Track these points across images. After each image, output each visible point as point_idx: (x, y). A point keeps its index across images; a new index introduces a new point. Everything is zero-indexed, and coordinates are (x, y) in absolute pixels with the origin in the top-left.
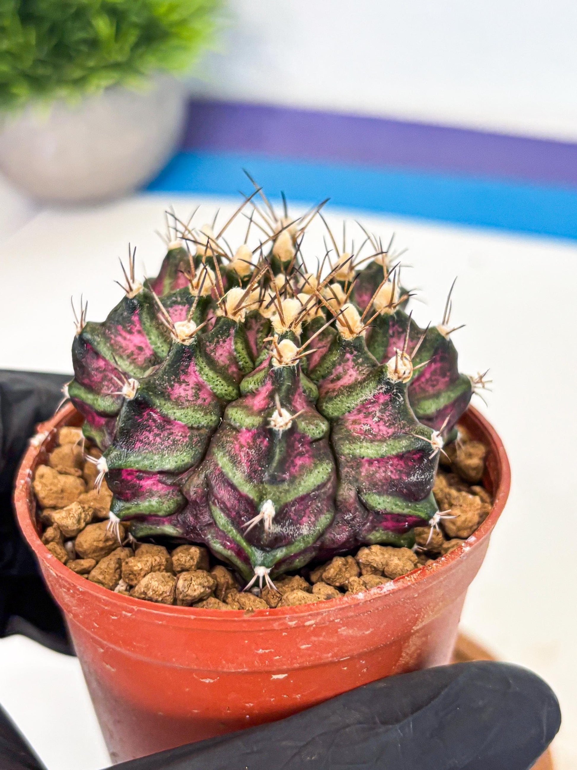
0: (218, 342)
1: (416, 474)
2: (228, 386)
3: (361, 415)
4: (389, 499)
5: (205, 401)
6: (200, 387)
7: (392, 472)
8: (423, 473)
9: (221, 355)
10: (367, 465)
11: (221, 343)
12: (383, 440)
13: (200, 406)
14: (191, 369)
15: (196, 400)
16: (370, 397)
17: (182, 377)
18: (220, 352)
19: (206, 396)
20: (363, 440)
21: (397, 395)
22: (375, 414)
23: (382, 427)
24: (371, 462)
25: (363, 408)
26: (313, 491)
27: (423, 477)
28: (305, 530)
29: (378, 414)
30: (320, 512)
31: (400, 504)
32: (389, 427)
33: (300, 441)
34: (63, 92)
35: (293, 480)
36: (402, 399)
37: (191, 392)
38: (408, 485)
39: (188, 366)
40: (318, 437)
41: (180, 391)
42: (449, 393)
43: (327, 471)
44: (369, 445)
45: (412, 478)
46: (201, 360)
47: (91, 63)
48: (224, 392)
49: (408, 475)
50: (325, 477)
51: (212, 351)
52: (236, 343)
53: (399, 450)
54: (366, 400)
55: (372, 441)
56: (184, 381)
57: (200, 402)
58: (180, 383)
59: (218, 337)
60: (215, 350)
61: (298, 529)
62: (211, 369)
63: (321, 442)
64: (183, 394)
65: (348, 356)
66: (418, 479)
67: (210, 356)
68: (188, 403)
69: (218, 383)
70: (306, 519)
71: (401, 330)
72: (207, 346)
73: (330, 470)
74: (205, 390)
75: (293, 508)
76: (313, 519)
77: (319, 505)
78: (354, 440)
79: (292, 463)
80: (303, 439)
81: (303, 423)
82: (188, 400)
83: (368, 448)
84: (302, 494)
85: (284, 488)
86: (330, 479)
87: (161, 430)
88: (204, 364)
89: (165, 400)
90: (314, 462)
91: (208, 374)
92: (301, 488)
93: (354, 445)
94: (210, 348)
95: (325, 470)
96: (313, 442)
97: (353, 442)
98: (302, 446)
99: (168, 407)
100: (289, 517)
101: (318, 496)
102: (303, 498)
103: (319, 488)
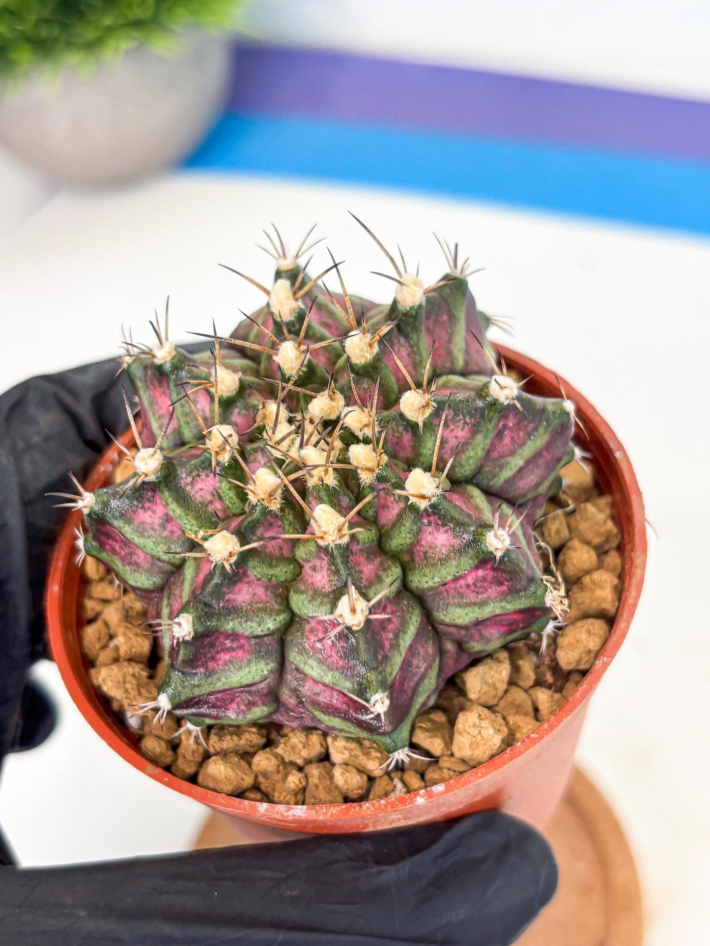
0: (198, 475)
1: (364, 717)
2: (200, 528)
3: (320, 627)
4: (337, 720)
5: (172, 534)
6: (168, 519)
7: (337, 701)
9: (201, 489)
10: (311, 683)
11: (202, 477)
12: (330, 668)
13: (165, 538)
14: (157, 500)
15: (163, 532)
17: (147, 505)
18: (200, 485)
19: (174, 529)
20: (311, 657)
21: (347, 633)
22: (330, 637)
23: (333, 654)
25: (321, 622)
26: (241, 687)
27: (372, 721)
28: (232, 714)
29: (333, 638)
30: (253, 704)
31: (352, 727)
32: (340, 658)
33: (226, 639)
34: (73, 59)
35: (210, 674)
36: (354, 640)
37: (157, 521)
38: (358, 720)
39: (153, 497)
40: (261, 634)
41: (145, 517)
43: (262, 673)
44: (315, 664)
45: (360, 716)
46: (167, 494)
47: (108, 21)
49: (356, 712)
50: (257, 677)
51: (187, 484)
52: (221, 482)
53: (342, 689)
55: (320, 662)
56: (150, 509)
57: (165, 533)
58: (145, 510)
59: (198, 471)
60: (193, 483)
61: (224, 712)
62: (180, 505)
63: (265, 639)
64: (149, 520)
65: (323, 556)
66: (366, 720)
67: (184, 491)
68: (151, 532)
69: (186, 522)
70: (234, 706)
71: (440, 523)
72: (182, 478)
73: (266, 672)
74: (173, 523)
75: (212, 697)
76: (243, 707)
77: (251, 698)
78: (302, 651)
79: (213, 658)
80: (234, 636)
81: (231, 624)
82: (153, 529)
83: (312, 668)
84: (222, 688)
85: (192, 682)
86: (266, 679)
87: (125, 545)
88: (170, 500)
89: (125, 523)
90: (249, 658)
91: (175, 510)
92: (219, 684)
93: (301, 656)
94: (186, 481)
95: (259, 670)
96: (252, 637)
97: (301, 654)
98: (232, 641)
99: (128, 531)
100: (207, 703)
101: (247, 692)
102: (225, 690)
103: (248, 686)
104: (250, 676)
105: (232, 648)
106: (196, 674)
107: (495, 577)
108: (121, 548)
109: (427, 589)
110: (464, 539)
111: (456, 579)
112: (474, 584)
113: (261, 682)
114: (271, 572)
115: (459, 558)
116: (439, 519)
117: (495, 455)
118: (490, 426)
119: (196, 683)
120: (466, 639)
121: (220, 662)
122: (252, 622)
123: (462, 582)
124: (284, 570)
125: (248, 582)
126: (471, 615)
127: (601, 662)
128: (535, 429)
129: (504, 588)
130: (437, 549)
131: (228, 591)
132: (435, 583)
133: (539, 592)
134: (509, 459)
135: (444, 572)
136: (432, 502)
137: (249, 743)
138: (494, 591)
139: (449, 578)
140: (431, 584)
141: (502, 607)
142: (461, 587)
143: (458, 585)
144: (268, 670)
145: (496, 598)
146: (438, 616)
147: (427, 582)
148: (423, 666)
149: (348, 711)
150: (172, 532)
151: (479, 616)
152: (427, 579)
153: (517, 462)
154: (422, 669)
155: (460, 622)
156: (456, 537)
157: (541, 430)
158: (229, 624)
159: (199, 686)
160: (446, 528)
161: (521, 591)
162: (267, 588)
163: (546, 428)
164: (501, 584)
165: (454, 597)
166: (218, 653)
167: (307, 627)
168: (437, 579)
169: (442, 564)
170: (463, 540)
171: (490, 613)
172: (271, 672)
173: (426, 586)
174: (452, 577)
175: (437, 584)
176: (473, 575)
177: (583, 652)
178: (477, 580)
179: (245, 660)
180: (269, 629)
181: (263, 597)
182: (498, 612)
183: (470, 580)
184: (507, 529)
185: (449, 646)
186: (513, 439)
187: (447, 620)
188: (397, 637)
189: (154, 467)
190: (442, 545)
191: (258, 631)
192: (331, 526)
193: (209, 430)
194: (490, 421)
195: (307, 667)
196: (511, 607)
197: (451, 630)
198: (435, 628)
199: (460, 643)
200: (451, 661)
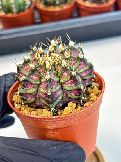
7: (44, 96)
23: (45, 87)
24: (42, 92)
25: (44, 82)
28: (29, 100)
31: (46, 103)
35: (26, 90)
36: (48, 83)
38: (47, 100)
53: (45, 92)
55: (43, 89)
70: (29, 98)
76: (31, 98)
80: (31, 83)
81: (31, 80)
90: (33, 88)
92: (27, 92)
95: (34, 90)
97: (40, 88)
100: (25, 96)
101: (32, 95)
102: (28, 94)
103: (32, 93)
104: (32, 91)
105: (31, 86)
106: (24, 89)
107: (73, 81)
113: (34, 93)
115: (68, 77)
116: (66, 70)
117: (79, 68)
118: (79, 62)
121: (28, 88)
122: (34, 82)
123: (68, 82)
124: (41, 75)
125: (35, 75)
128: (86, 66)
131: (32, 75)
132: (64, 81)
133: (80, 86)
135: (65, 79)
136: (65, 66)
139: (66, 81)
145: (73, 86)
146: (64, 88)
148: (59, 94)
149: (45, 98)
151: (70, 89)
153: (82, 70)
155: (67, 89)
157: (87, 66)
159: (24, 91)
160: (67, 72)
161: (77, 85)
164: (74, 83)
166: (28, 86)
167: (42, 84)
170: (69, 74)
172: (36, 91)
173: (62, 82)
176: (70, 81)
180: (37, 84)
181: (37, 79)
182: (73, 89)
185: (65, 94)
186: (82, 66)
188: (56, 87)
190: (66, 75)
191: (35, 84)
195: (41, 90)
196: (76, 88)
197: (65, 91)
198: (63, 90)
199: (67, 94)
200: (65, 97)
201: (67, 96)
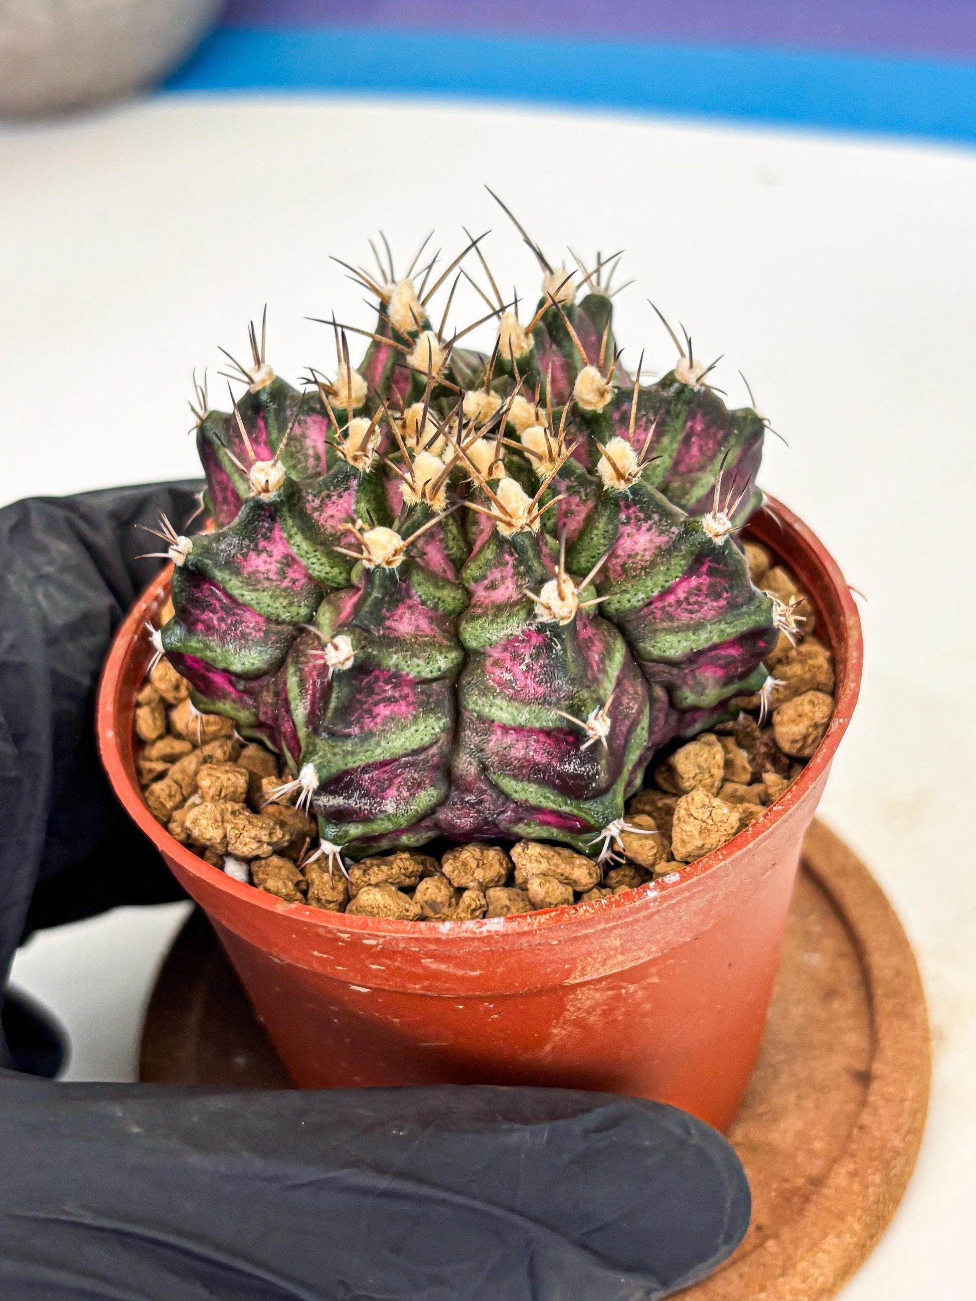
0: (329, 496)
1: (572, 764)
2: (332, 568)
3: (507, 655)
4: (533, 788)
5: (294, 583)
6: (289, 561)
7: (535, 751)
8: (583, 764)
9: (332, 516)
10: (499, 732)
11: (334, 498)
12: (526, 702)
13: (285, 589)
14: (277, 534)
15: (282, 581)
16: (518, 632)
17: (262, 544)
18: (330, 511)
19: (297, 576)
20: (499, 694)
21: (551, 639)
22: (524, 660)
23: (529, 681)
24: (505, 729)
25: (510, 643)
26: (406, 755)
27: (583, 769)
28: (390, 807)
29: (527, 660)
30: (418, 785)
31: (552, 798)
32: (539, 683)
33: (387, 682)
35: (367, 736)
36: (559, 647)
37: (275, 567)
38: (561, 776)
39: (271, 530)
40: (429, 676)
41: (258, 563)
42: (723, 626)
43: (433, 731)
44: (505, 703)
45: (567, 766)
46: (290, 522)
48: (323, 575)
49: (561, 761)
50: (427, 739)
51: (315, 509)
52: (357, 502)
53: (544, 724)
54: (512, 635)
55: (511, 699)
56: (264, 550)
57: (286, 583)
58: (259, 552)
59: (329, 490)
60: (321, 508)
61: (380, 804)
62: (306, 538)
63: (434, 684)
64: (262, 568)
65: (507, 557)
66: (575, 769)
67: (310, 517)
68: (266, 584)
69: (315, 560)
70: (393, 792)
71: (642, 516)
72: (308, 501)
73: (438, 730)
74: (296, 567)
75: (366, 776)
76: (405, 794)
77: (416, 776)
78: (485, 691)
79: (369, 712)
80: (396, 678)
81: (395, 657)
82: (268, 579)
83: (501, 709)
84: (381, 758)
85: (345, 748)
86: (437, 742)
87: (227, 613)
88: (294, 530)
89: (231, 574)
90: (414, 713)
91: (300, 545)
92: (379, 751)
93: (484, 699)
94: (313, 504)
95: (429, 728)
96: (419, 683)
97: (484, 695)
98: (394, 688)
99: (235, 586)
100: (359, 787)
101: (413, 764)
102: (383, 764)
103: (415, 752)
104: (418, 737)
105: (394, 697)
106: (348, 736)
107: (711, 585)
108: (221, 619)
109: (629, 610)
110: (673, 533)
111: (667, 592)
112: (687, 599)
113: (432, 745)
114: (438, 594)
115: (668, 560)
116: (641, 510)
117: (682, 468)
118: (678, 424)
119: (349, 749)
120: (679, 682)
121: (378, 720)
122: (418, 658)
123: (671, 599)
124: (452, 595)
125: (410, 607)
126: (685, 644)
127: (837, 724)
128: (726, 438)
129: (722, 603)
130: (639, 557)
131: (388, 614)
132: (639, 601)
133: (764, 607)
134: (699, 474)
135: (649, 583)
136: (634, 483)
137: (403, 871)
138: (710, 606)
139: (656, 593)
140: (634, 602)
141: (722, 631)
142: (670, 605)
143: (666, 603)
144: (440, 728)
145: (714, 617)
146: (645, 648)
147: (629, 601)
148: (634, 708)
149: (550, 764)
150: (294, 581)
151: (694, 646)
152: (628, 596)
153: (709, 479)
154: (634, 711)
155: (671, 654)
156: (662, 533)
158: (392, 658)
159: (352, 753)
160: (650, 522)
161: (742, 605)
162: (432, 620)
163: (738, 436)
164: (718, 597)
165: (662, 620)
166: (376, 704)
167: (488, 662)
168: (641, 596)
169: (647, 574)
170: (671, 535)
171: (706, 640)
172: (443, 730)
173: (628, 606)
174: (660, 589)
175: (641, 603)
176: (684, 585)
177: (810, 726)
178: (690, 593)
179: (410, 717)
180: (439, 669)
181: (428, 631)
182: (716, 639)
183: (681, 595)
184: (726, 511)
185: (659, 692)
186: (701, 449)
187: (656, 652)
188: (603, 661)
189: (277, 478)
190: (645, 550)
191: (426, 674)
192: (520, 503)
193: (345, 428)
194: (677, 417)
195: (493, 709)
196: (732, 630)
197: (661, 667)
198: (640, 666)
199: (670, 689)
200: (661, 715)
201: (673, 703)
